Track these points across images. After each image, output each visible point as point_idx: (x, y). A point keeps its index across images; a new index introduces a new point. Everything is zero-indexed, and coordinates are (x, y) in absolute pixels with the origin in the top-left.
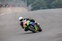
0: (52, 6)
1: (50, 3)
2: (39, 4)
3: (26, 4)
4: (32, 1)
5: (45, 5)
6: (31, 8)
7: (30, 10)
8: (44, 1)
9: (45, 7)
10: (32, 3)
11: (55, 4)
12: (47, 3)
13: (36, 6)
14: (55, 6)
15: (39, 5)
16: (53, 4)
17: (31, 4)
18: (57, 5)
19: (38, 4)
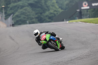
0: (45, 18)
1: (41, 14)
2: (24, 16)
3: (4, 15)
4: (13, 11)
5: (33, 17)
6: (12, 21)
7: (11, 25)
8: (31, 11)
9: (34, 20)
10: (13, 13)
11: (50, 16)
12: (36, 14)
13: (20, 19)
14: (50, 18)
15: (25, 18)
16: (47, 16)
18: (53, 17)
19: (22, 16)
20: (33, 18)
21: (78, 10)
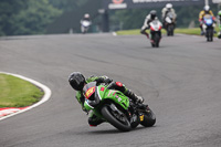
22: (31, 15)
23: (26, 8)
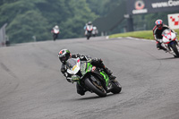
0: (66, 30)
1: (59, 22)
2: (27, 26)
4: (7, 17)
5: (44, 28)
6: (6, 36)
7: (3, 44)
8: (41, 17)
9: (46, 34)
10: (8, 22)
11: (75, 26)
12: (50, 23)
13: (20, 31)
14: (75, 30)
15: (29, 30)
16: (69, 27)
17: (5, 25)
19: (25, 27)
20: (44, 31)
21: (127, 16)
22: (77, 22)
23: (73, 16)
